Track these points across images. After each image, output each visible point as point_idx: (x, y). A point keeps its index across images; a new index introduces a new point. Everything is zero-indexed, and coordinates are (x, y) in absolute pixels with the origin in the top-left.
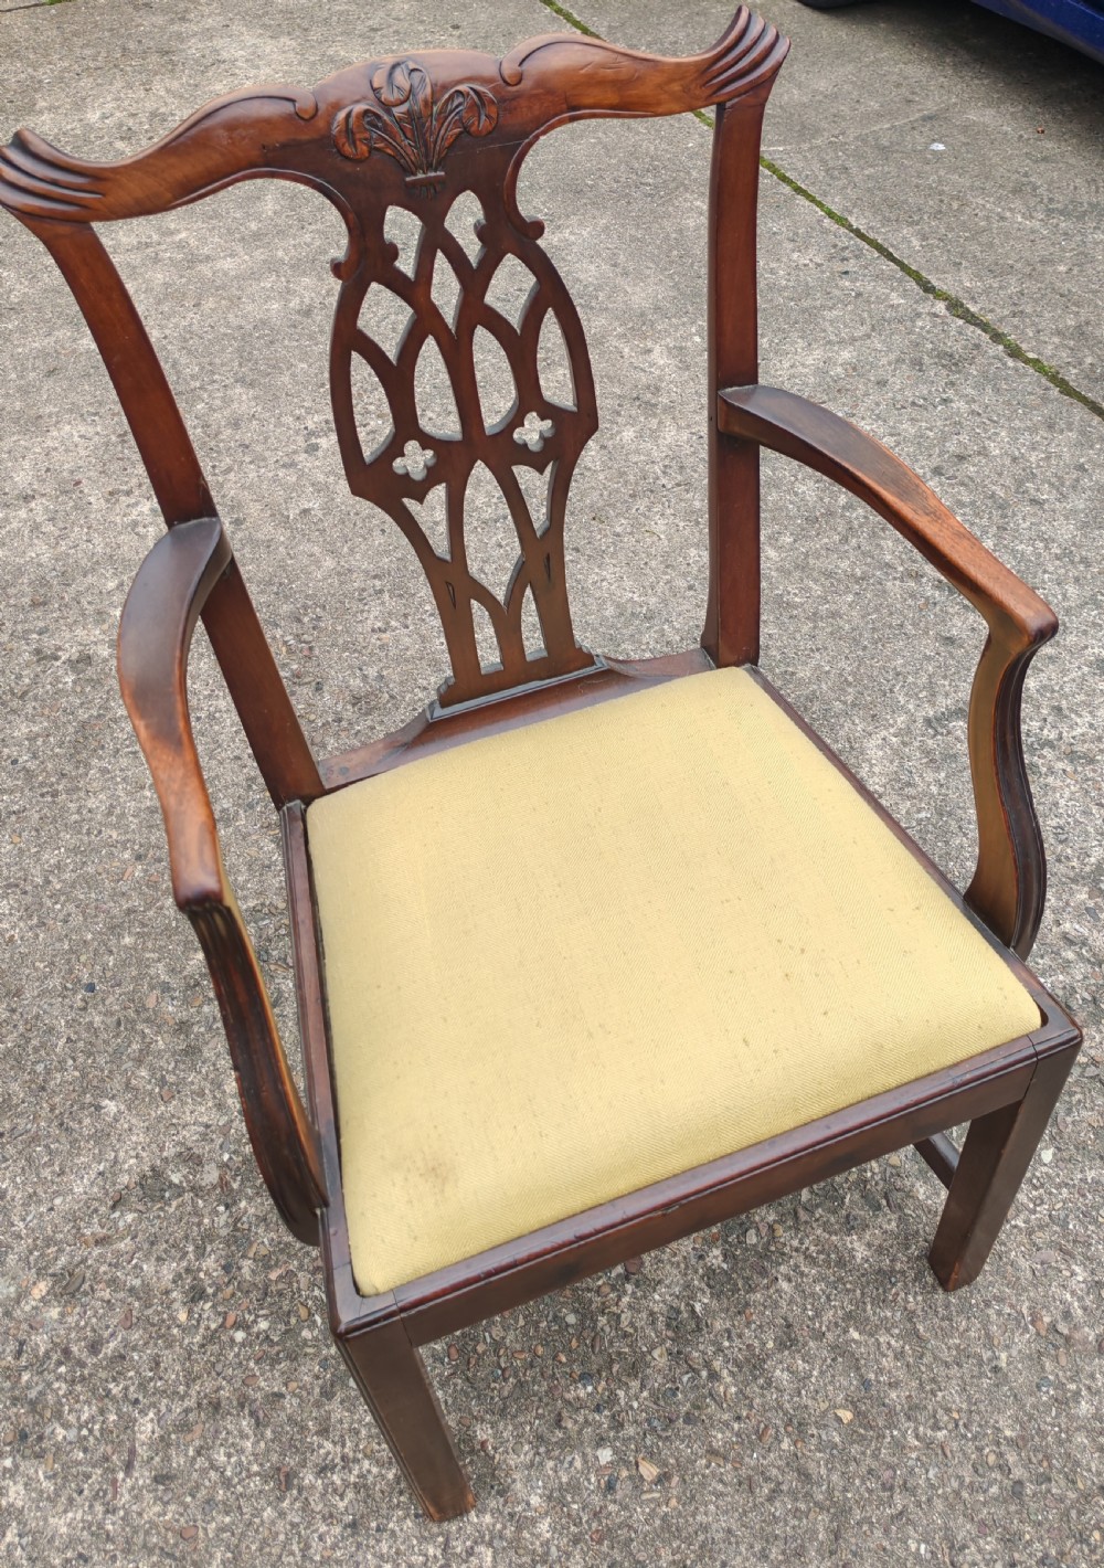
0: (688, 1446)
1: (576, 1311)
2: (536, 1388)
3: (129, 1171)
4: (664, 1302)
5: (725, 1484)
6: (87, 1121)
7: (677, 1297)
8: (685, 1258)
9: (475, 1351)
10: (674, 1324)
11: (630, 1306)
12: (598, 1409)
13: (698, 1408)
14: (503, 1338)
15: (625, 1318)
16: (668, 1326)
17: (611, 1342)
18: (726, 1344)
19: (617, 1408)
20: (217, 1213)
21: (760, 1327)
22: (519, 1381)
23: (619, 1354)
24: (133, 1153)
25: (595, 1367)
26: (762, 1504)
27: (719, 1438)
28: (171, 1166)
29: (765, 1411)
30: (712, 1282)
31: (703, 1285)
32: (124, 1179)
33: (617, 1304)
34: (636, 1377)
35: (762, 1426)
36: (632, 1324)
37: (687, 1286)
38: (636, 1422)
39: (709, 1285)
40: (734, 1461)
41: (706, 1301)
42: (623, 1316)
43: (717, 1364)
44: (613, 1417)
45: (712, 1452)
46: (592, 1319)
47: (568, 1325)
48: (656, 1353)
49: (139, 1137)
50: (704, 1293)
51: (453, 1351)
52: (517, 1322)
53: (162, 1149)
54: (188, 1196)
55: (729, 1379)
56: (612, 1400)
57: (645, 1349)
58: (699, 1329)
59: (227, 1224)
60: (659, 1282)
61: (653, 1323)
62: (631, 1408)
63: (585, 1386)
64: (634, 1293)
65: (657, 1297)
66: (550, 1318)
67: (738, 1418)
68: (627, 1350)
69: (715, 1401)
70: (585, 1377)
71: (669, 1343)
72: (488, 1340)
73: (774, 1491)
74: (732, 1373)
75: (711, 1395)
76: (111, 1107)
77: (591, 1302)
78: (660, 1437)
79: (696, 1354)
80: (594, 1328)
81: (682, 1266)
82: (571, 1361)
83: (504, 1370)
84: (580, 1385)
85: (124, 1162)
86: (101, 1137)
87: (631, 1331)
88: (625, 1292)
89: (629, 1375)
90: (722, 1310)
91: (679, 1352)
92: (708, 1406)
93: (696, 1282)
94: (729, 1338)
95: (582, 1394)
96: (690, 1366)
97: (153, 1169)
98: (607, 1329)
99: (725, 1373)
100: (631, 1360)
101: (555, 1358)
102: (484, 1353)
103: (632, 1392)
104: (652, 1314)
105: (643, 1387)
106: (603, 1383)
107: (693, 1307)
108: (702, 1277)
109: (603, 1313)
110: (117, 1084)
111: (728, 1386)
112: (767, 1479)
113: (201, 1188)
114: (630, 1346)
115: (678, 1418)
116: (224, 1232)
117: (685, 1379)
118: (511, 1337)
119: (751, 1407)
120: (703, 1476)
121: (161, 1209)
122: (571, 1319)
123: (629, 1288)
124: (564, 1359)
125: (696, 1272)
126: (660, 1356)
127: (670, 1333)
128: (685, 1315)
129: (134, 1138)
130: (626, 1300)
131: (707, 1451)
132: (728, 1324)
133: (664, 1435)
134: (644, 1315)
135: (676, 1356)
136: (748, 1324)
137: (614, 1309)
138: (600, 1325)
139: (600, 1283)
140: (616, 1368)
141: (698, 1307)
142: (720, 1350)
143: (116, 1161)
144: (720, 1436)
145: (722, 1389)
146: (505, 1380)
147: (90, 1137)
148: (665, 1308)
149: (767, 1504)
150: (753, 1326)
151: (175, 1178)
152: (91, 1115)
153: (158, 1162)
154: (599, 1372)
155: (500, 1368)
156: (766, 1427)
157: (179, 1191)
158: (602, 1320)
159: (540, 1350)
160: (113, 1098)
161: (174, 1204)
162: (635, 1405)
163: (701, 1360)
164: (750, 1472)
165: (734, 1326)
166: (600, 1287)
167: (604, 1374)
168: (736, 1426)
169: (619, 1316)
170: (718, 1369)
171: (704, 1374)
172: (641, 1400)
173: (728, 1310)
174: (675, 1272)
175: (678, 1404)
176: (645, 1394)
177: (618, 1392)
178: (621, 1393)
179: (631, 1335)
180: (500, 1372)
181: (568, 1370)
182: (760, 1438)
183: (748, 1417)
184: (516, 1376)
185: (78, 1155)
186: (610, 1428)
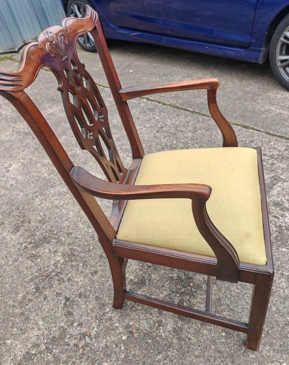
0: (190, 358)
1: (150, 339)
2: (148, 361)
4: (171, 327)
5: (203, 363)
7: (173, 325)
8: (172, 315)
9: (129, 359)
10: (175, 331)
11: (163, 332)
12: (165, 359)
13: (189, 348)
14: (135, 353)
15: (163, 335)
16: (174, 332)
17: (162, 342)
18: (189, 330)
19: (170, 357)
21: (196, 323)
22: (143, 362)
23: (165, 344)
25: (161, 350)
26: (213, 363)
27: (197, 353)
29: (205, 341)
30: (180, 318)
31: (178, 320)
33: (160, 333)
34: (171, 347)
35: (205, 345)
36: (165, 336)
37: (175, 321)
38: (175, 358)
40: (202, 356)
41: (180, 323)
42: (162, 335)
43: (189, 336)
44: (170, 359)
45: (197, 357)
46: (155, 339)
47: (150, 343)
48: (174, 340)
50: (179, 321)
52: (137, 348)
55: (193, 338)
56: (168, 356)
57: (171, 340)
58: (182, 330)
60: (168, 323)
61: (170, 333)
62: (173, 355)
63: (160, 355)
64: (163, 328)
65: (169, 327)
66: (145, 343)
67: (199, 346)
68: (166, 342)
69: (192, 345)
70: (159, 353)
71: (176, 336)
72: (131, 355)
73: (215, 359)
74: (193, 337)
75: (191, 344)
77: (153, 335)
78: (183, 359)
79: (183, 336)
80: (157, 341)
81: (172, 317)
82: (154, 351)
83: (138, 361)
84: (159, 356)
87: (166, 337)
88: (161, 329)
89: (170, 348)
90: (185, 323)
91: (179, 337)
92: (191, 347)
93: (176, 320)
94: (190, 329)
95: (160, 358)
96: (183, 339)
98: (160, 340)
99: (192, 337)
100: (168, 344)
101: (150, 352)
102: (132, 359)
103: (172, 351)
104: (169, 331)
105: (174, 349)
106: (164, 353)
108: (177, 318)
109: (157, 336)
111: (194, 340)
112: (212, 357)
114: (167, 341)
115: (185, 353)
117: (183, 343)
118: (137, 352)
119: (201, 342)
120: (197, 363)
122: (150, 341)
123: (161, 328)
124: (152, 351)
125: (176, 317)
126: (175, 340)
127: (175, 334)
128: (177, 328)
130: (161, 331)
131: (195, 357)
133: (183, 358)
134: (167, 332)
135: (179, 339)
136: (193, 324)
137: (160, 334)
138: (157, 339)
139: (154, 330)
140: (165, 348)
141: (179, 325)
142: (188, 332)
144: (197, 352)
145: (193, 341)
146: (140, 363)
148: (172, 329)
149: (214, 363)
150: (194, 324)
154: (162, 351)
156: (207, 345)
158: (158, 338)
159: (145, 352)
162: (174, 354)
163: (185, 337)
164: (207, 357)
165: (189, 326)
166: (154, 331)
167: (163, 350)
168: (200, 348)
169: (161, 335)
170: (190, 337)
171: (187, 340)
172: (175, 352)
173: (186, 323)
174: (171, 319)
175: (184, 349)
176: (175, 350)
177: (168, 353)
178: (169, 353)
179: (166, 338)
181: (154, 354)
182: (206, 348)
183: (201, 345)
184: (142, 361)
186: (170, 363)
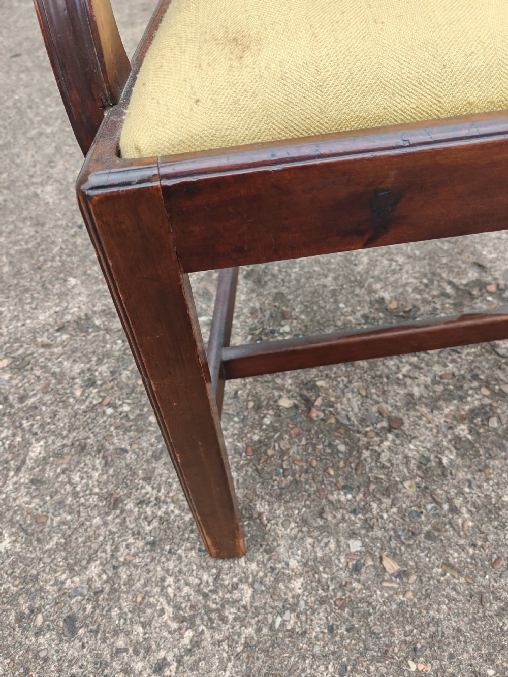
0: (426, 556)
1: (346, 444)
2: (307, 487)
3: (73, 314)
4: (418, 451)
5: (458, 593)
6: (57, 286)
7: (429, 450)
8: (437, 426)
9: (265, 453)
10: (424, 467)
11: (389, 449)
12: (354, 512)
13: (439, 530)
14: (288, 450)
15: (384, 457)
16: (419, 468)
17: (371, 470)
18: (467, 490)
19: (369, 515)
20: (116, 344)
21: (498, 484)
22: (295, 480)
23: (377, 478)
24: (77, 305)
25: (356, 483)
26: (491, 616)
27: (454, 557)
28: (97, 316)
29: (499, 546)
30: (458, 446)
31: (450, 447)
32: (69, 317)
33: (379, 445)
34: (388, 497)
35: (495, 556)
36: (389, 461)
37: (437, 445)
38: (384, 528)
39: (455, 447)
40: (467, 576)
41: (452, 457)
42: (383, 455)
43: (458, 502)
44: (366, 520)
45: (447, 565)
46: (358, 451)
47: (338, 451)
48: (407, 484)
49: (83, 298)
50: (451, 451)
51: (250, 449)
52: (300, 441)
53: (94, 306)
54: (102, 332)
55: (467, 516)
56: (366, 509)
57: (397, 479)
58: (444, 475)
59: (120, 350)
60: (415, 438)
61: (407, 463)
62: (382, 517)
63: (345, 494)
64: (393, 441)
65: (412, 447)
66: (326, 444)
67: (474, 545)
68: (383, 477)
69: (454, 529)
70: (347, 488)
71: (418, 480)
72: (277, 448)
73: (503, 609)
74: (470, 511)
75: (450, 523)
76: (72, 281)
77: (359, 440)
78: (403, 544)
79: (440, 492)
80: (359, 457)
81: (435, 430)
82: (337, 476)
83: (285, 470)
84: (342, 493)
85: (71, 309)
86: (61, 295)
87: (388, 465)
88: (386, 439)
89: (383, 494)
90: (465, 466)
91: (426, 488)
92: (446, 531)
93: (445, 443)
94: (470, 486)
95: (343, 498)
96: (434, 499)
97: (86, 315)
98: (369, 460)
99: (464, 510)
100: (386, 484)
101: (325, 470)
102: (272, 456)
103: (384, 506)
104: (406, 457)
105: (393, 505)
106: (361, 495)
107: (440, 459)
108: (450, 441)
109: (367, 449)
110: (79, 272)
111: (466, 520)
112: (497, 599)
113: (111, 330)
114: (387, 475)
115: (420, 533)
116: (117, 354)
117: (429, 507)
118: (294, 449)
119: (486, 540)
120: (439, 581)
121: (84, 336)
122: (342, 448)
123: (390, 437)
124: (332, 472)
125: (446, 436)
126: (411, 487)
127: (419, 473)
128: (434, 464)
129: (80, 298)
130: (386, 444)
131: (444, 564)
132: (469, 477)
133: (407, 542)
134: (400, 456)
135: (424, 491)
136: (487, 480)
137: (377, 448)
138: (364, 456)
139: (368, 429)
140: (372, 487)
141: (445, 461)
142: (461, 493)
143: (66, 308)
144: (456, 555)
145: (460, 521)
146: (285, 476)
147: (57, 294)
148: (417, 456)
149: (496, 618)
150: (491, 482)
151: (97, 322)
152: (60, 284)
153: (90, 312)
154: (358, 487)
155: (283, 468)
156: (499, 558)
157: (98, 328)
158: (366, 454)
159: (315, 463)
160: (75, 277)
161: (93, 334)
162: (385, 516)
163: (444, 497)
164: (481, 589)
165: (474, 479)
166: (367, 432)
167: (362, 489)
168: (471, 551)
169: (379, 454)
170: (458, 506)
171: (446, 507)
172: (390, 514)
173: (470, 467)
174: (428, 433)
175: (421, 523)
176: (394, 510)
177: (372, 504)
178: (374, 505)
179: (388, 468)
180: (281, 471)
181: (334, 480)
182: (493, 565)
183: (482, 547)
184: (293, 475)
185: (47, 301)
186: (362, 528)
